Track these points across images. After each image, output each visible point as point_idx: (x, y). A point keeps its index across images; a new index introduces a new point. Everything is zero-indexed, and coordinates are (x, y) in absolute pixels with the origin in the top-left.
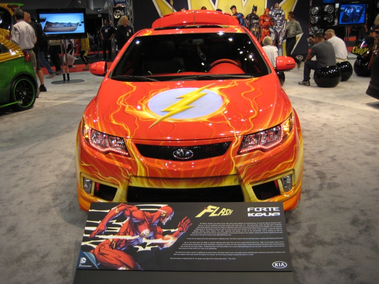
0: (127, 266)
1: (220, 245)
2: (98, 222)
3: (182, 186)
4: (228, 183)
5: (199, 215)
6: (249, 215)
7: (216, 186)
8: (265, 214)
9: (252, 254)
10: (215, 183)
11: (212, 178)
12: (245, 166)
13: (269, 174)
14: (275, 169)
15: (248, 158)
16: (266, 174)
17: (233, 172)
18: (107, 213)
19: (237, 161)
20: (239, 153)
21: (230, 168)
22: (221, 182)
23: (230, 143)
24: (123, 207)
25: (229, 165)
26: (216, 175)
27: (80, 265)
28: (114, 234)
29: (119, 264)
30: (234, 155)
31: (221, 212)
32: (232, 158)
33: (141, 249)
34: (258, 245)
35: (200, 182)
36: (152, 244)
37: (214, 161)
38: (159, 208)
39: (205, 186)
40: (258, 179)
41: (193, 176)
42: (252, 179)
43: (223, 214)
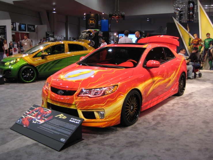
0: (26, 126)
1: (53, 128)
2: (31, 111)
3: (59, 105)
4: (72, 107)
5: (56, 116)
6: (70, 121)
7: (68, 107)
8: (74, 122)
9: (59, 133)
10: (68, 106)
11: (67, 104)
12: (78, 101)
13: (89, 108)
14: (92, 106)
15: (80, 99)
16: (87, 107)
17: (74, 103)
18: (35, 109)
19: (76, 99)
20: (78, 96)
21: (73, 101)
22: (70, 106)
23: (75, 91)
24: (40, 108)
25: (72, 100)
26: (68, 103)
27: (17, 122)
28: (31, 115)
29: (25, 124)
30: (75, 96)
31: (63, 117)
32: (74, 97)
33: (34, 122)
34: (63, 131)
35: (64, 105)
36: (37, 122)
37: (69, 97)
38: (48, 111)
39: (65, 107)
40: (83, 109)
41: (60, 101)
42: (81, 108)
43: (63, 118)
